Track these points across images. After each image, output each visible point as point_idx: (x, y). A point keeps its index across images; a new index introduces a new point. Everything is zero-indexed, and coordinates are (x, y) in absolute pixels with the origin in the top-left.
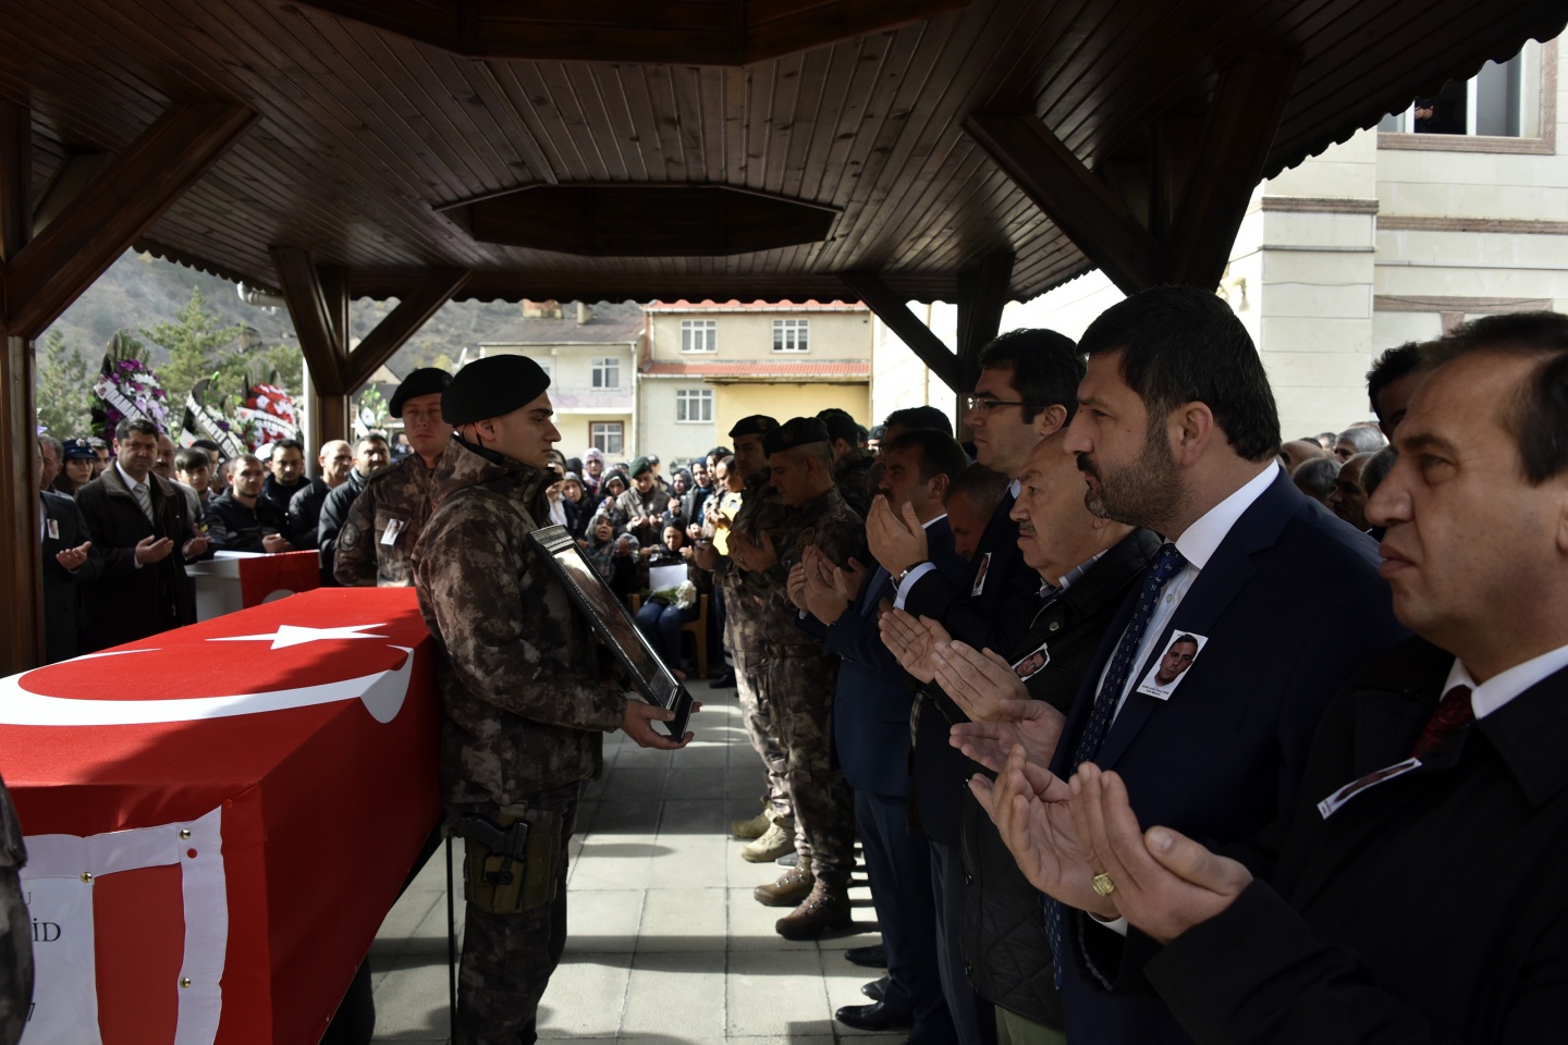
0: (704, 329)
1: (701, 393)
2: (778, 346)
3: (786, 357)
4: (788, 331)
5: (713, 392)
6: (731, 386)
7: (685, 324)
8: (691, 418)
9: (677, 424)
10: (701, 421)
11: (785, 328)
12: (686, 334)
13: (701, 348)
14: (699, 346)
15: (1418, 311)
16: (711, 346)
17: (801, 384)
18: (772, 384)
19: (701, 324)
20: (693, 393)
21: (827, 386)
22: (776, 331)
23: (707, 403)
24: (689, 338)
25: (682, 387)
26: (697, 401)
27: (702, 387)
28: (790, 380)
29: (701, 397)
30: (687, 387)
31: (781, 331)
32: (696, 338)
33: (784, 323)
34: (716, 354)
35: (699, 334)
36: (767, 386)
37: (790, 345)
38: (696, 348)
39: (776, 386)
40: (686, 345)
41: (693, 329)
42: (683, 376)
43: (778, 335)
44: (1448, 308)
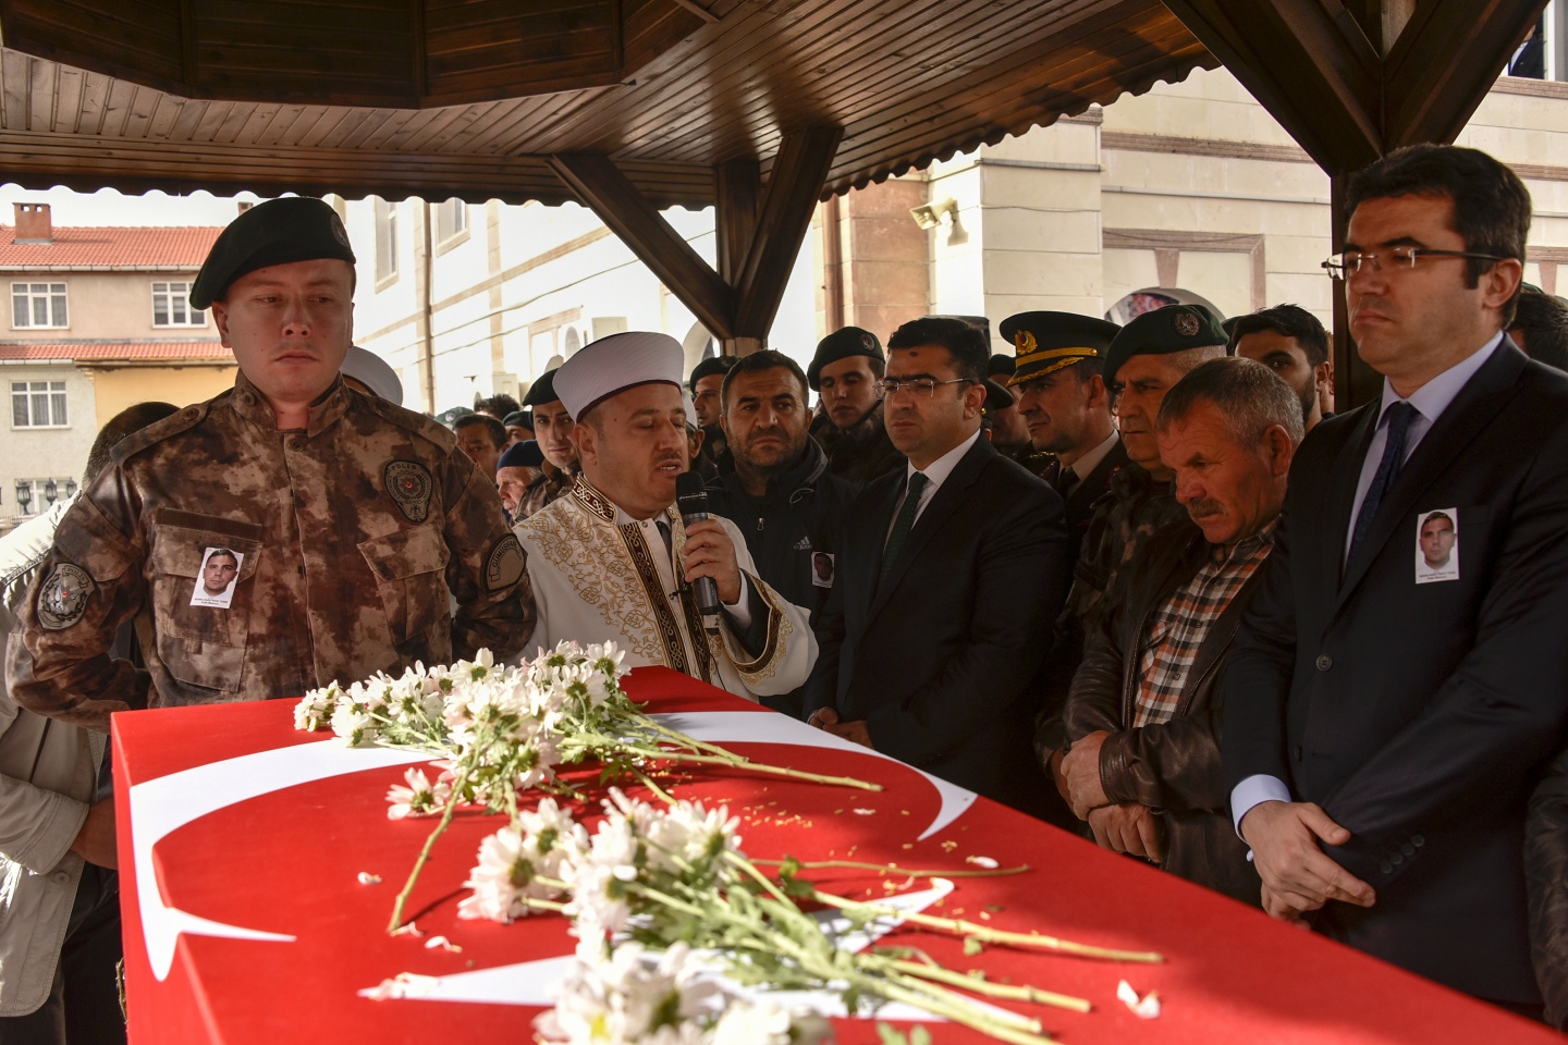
0: (48, 295)
1: (49, 386)
2: (161, 318)
3: (175, 334)
4: (175, 299)
5: (67, 385)
6: (116, 371)
7: (16, 288)
8: (36, 423)
9: (13, 431)
10: (52, 425)
11: (170, 294)
12: (20, 303)
13: (45, 322)
14: (41, 319)
15: (1132, 247)
16: (60, 318)
19: (43, 288)
20: (35, 386)
22: (156, 298)
23: (60, 402)
24: (26, 309)
25: (19, 377)
26: (44, 397)
27: (48, 378)
29: (49, 392)
30: (28, 378)
31: (165, 298)
32: (36, 308)
33: (169, 287)
34: (69, 330)
35: (40, 302)
36: (171, 371)
37: (179, 318)
38: (37, 323)
39: (186, 371)
40: (21, 318)
41: (31, 295)
42: (22, 362)
43: (161, 303)
44: (1163, 244)
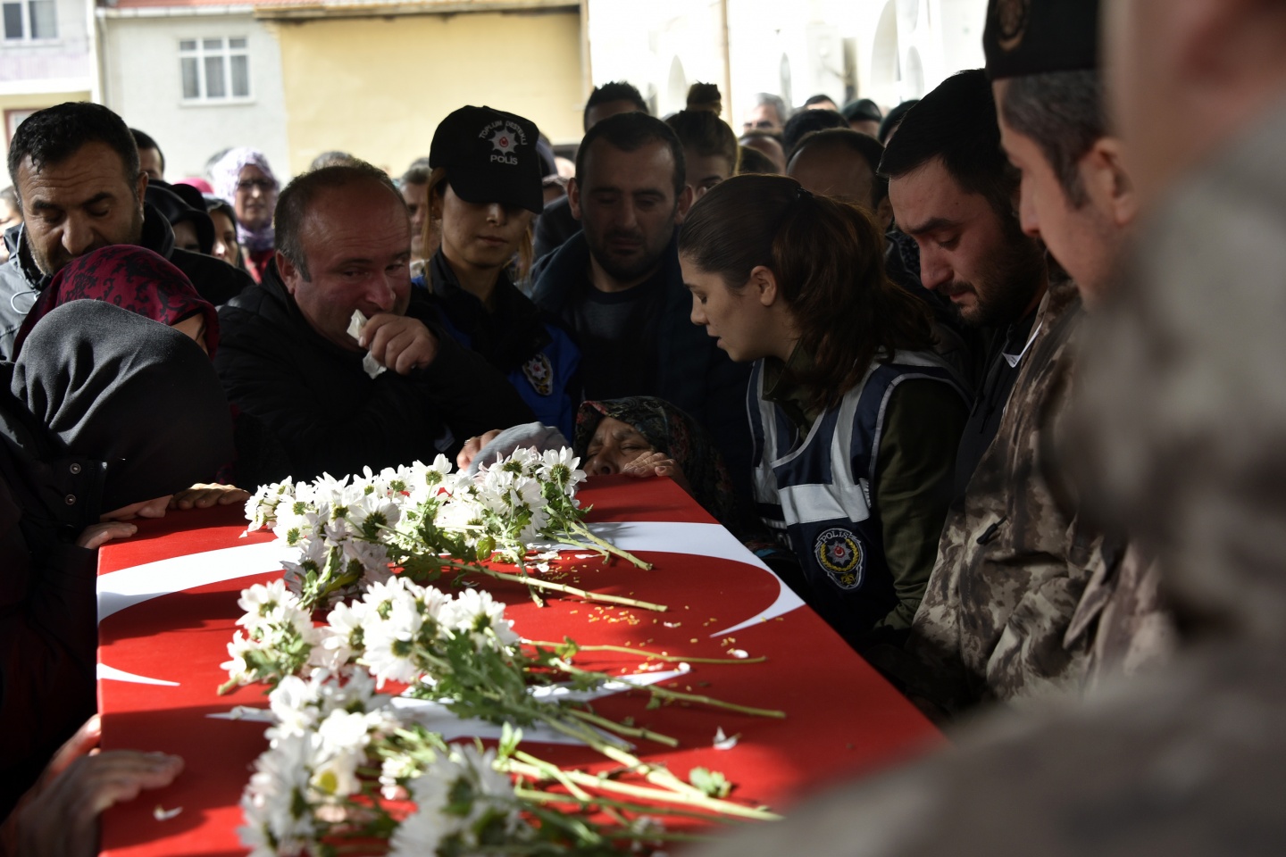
1: (226, 43)
5: (251, 41)
6: (306, 25)
8: (211, 94)
10: (230, 98)
17: (446, 15)
18: (389, 17)
20: (211, 43)
21: (497, 18)
23: (240, 62)
25: (188, 32)
26: (220, 60)
27: (225, 32)
28: (427, 9)
29: (226, 52)
30: (198, 33)
36: (380, 23)
39: (399, 22)
42: (188, 11)
